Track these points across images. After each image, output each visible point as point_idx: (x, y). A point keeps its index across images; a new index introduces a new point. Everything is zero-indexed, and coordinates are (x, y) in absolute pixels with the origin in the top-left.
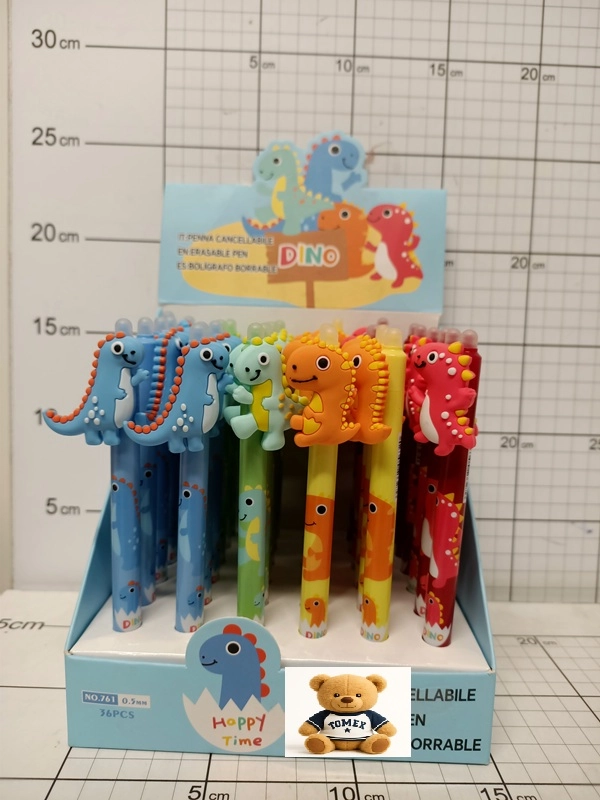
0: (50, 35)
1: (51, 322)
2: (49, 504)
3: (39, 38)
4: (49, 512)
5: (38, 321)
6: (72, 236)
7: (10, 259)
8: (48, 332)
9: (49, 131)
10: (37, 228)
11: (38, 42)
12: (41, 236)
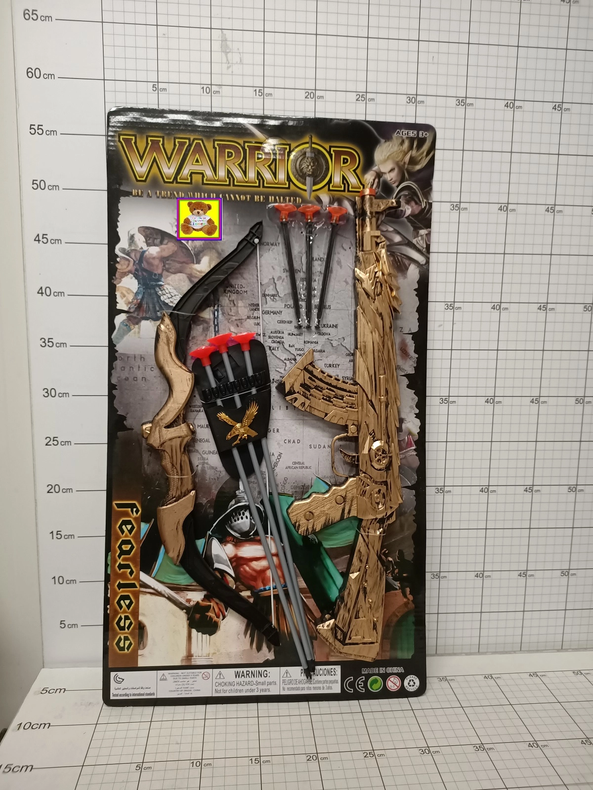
0: (53, 391)
1: (59, 533)
2: (61, 624)
3: (47, 392)
4: (61, 627)
5: (52, 532)
6: (70, 490)
7: (36, 503)
8: (57, 538)
9: (55, 439)
10: (50, 487)
11: (46, 395)
12: (52, 490)
